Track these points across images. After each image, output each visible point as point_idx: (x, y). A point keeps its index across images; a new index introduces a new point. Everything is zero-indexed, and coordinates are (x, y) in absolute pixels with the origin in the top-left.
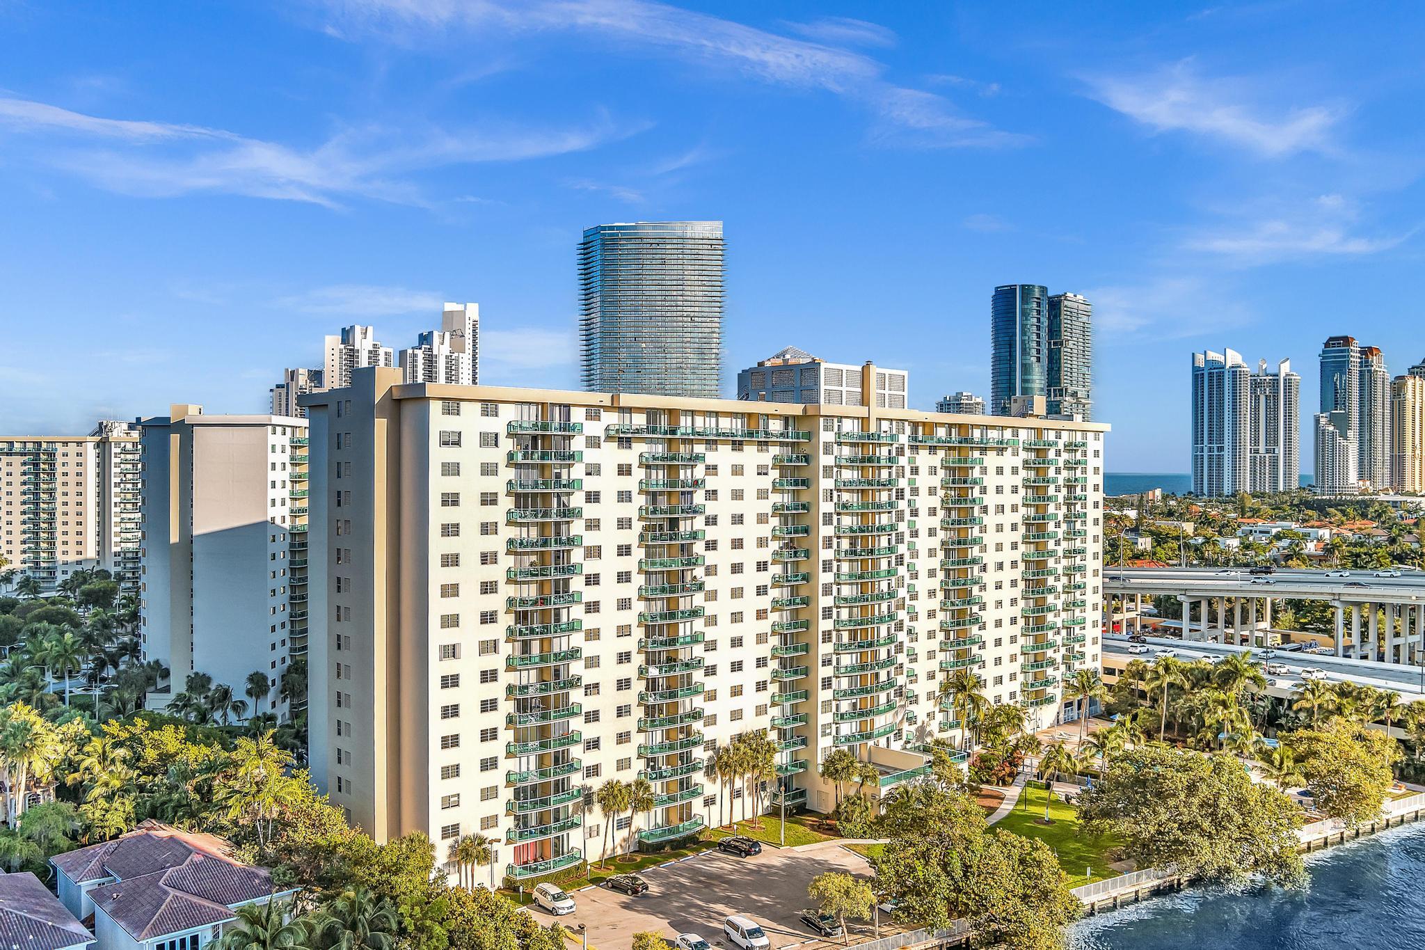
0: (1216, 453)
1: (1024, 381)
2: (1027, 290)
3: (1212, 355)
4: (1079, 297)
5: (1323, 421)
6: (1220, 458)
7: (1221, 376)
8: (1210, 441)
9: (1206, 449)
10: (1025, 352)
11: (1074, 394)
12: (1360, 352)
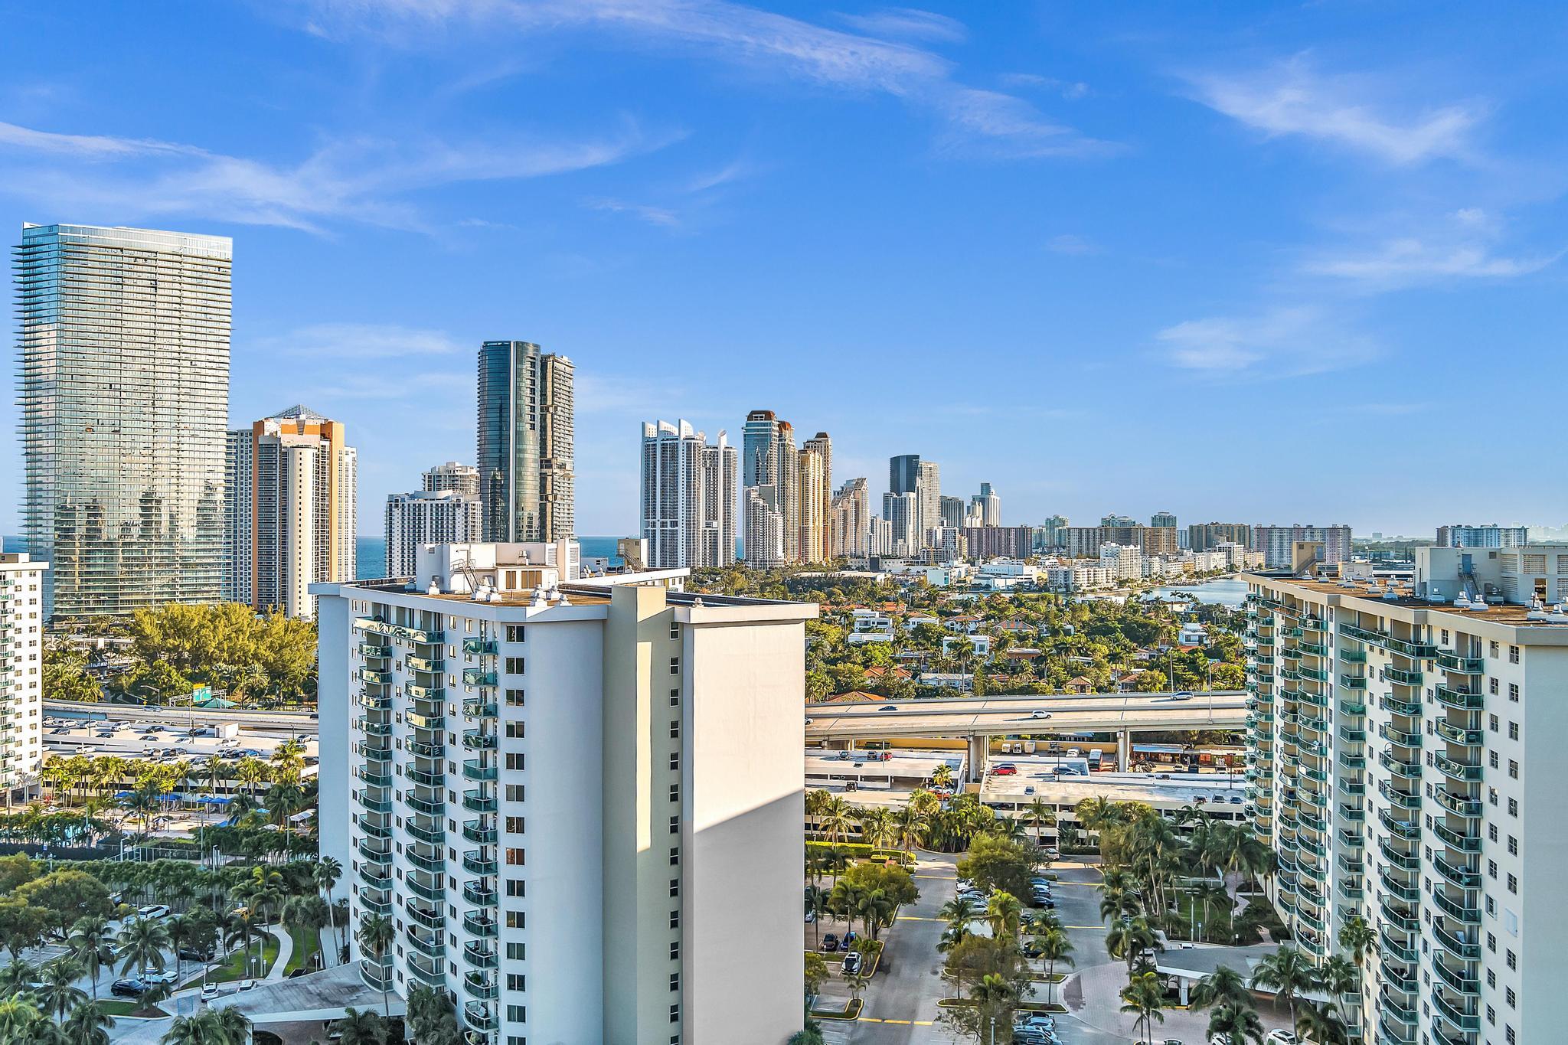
0: (669, 528)
1: (518, 451)
2: (521, 346)
3: (665, 426)
4: (565, 359)
5: (754, 494)
6: (674, 534)
7: (675, 447)
8: (664, 516)
9: (658, 524)
10: (519, 416)
11: (562, 466)
12: (779, 426)
